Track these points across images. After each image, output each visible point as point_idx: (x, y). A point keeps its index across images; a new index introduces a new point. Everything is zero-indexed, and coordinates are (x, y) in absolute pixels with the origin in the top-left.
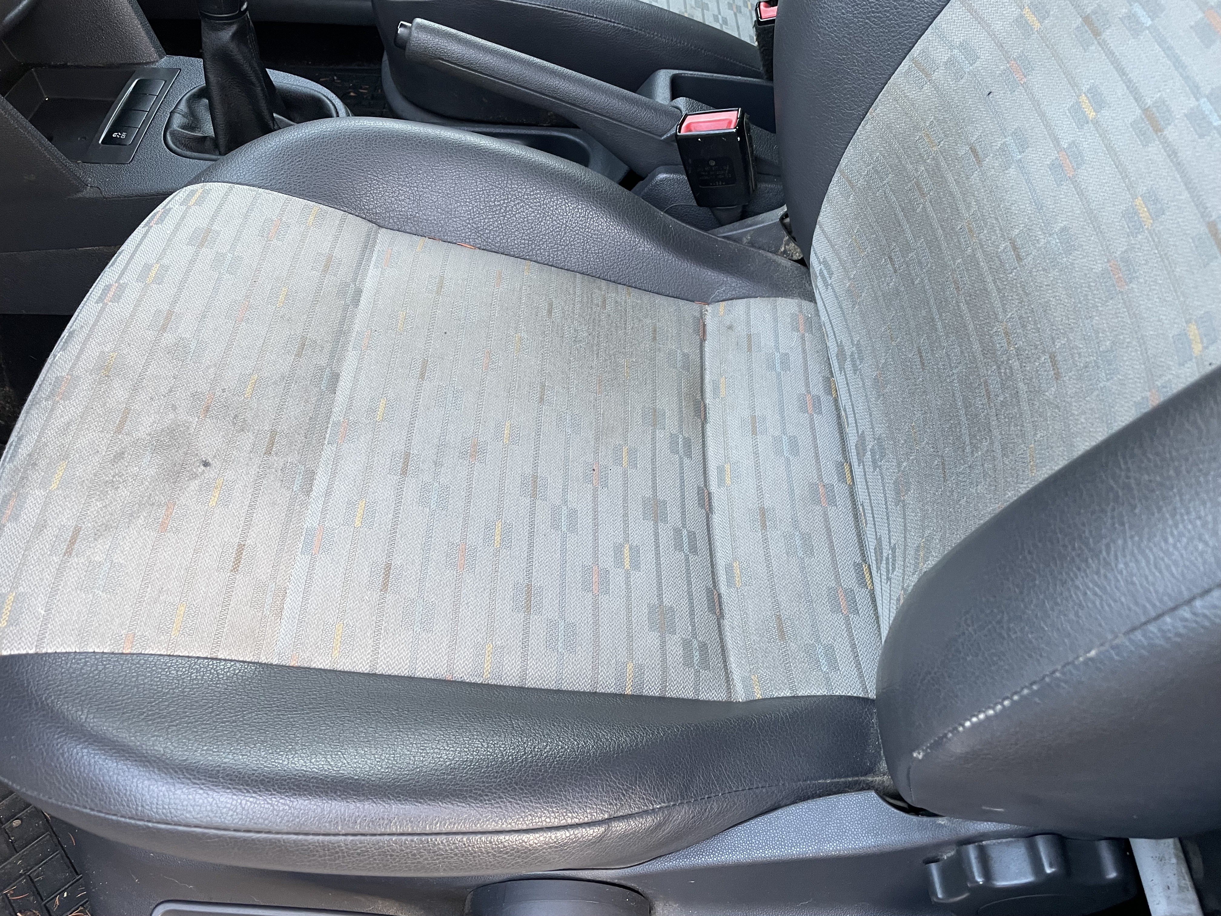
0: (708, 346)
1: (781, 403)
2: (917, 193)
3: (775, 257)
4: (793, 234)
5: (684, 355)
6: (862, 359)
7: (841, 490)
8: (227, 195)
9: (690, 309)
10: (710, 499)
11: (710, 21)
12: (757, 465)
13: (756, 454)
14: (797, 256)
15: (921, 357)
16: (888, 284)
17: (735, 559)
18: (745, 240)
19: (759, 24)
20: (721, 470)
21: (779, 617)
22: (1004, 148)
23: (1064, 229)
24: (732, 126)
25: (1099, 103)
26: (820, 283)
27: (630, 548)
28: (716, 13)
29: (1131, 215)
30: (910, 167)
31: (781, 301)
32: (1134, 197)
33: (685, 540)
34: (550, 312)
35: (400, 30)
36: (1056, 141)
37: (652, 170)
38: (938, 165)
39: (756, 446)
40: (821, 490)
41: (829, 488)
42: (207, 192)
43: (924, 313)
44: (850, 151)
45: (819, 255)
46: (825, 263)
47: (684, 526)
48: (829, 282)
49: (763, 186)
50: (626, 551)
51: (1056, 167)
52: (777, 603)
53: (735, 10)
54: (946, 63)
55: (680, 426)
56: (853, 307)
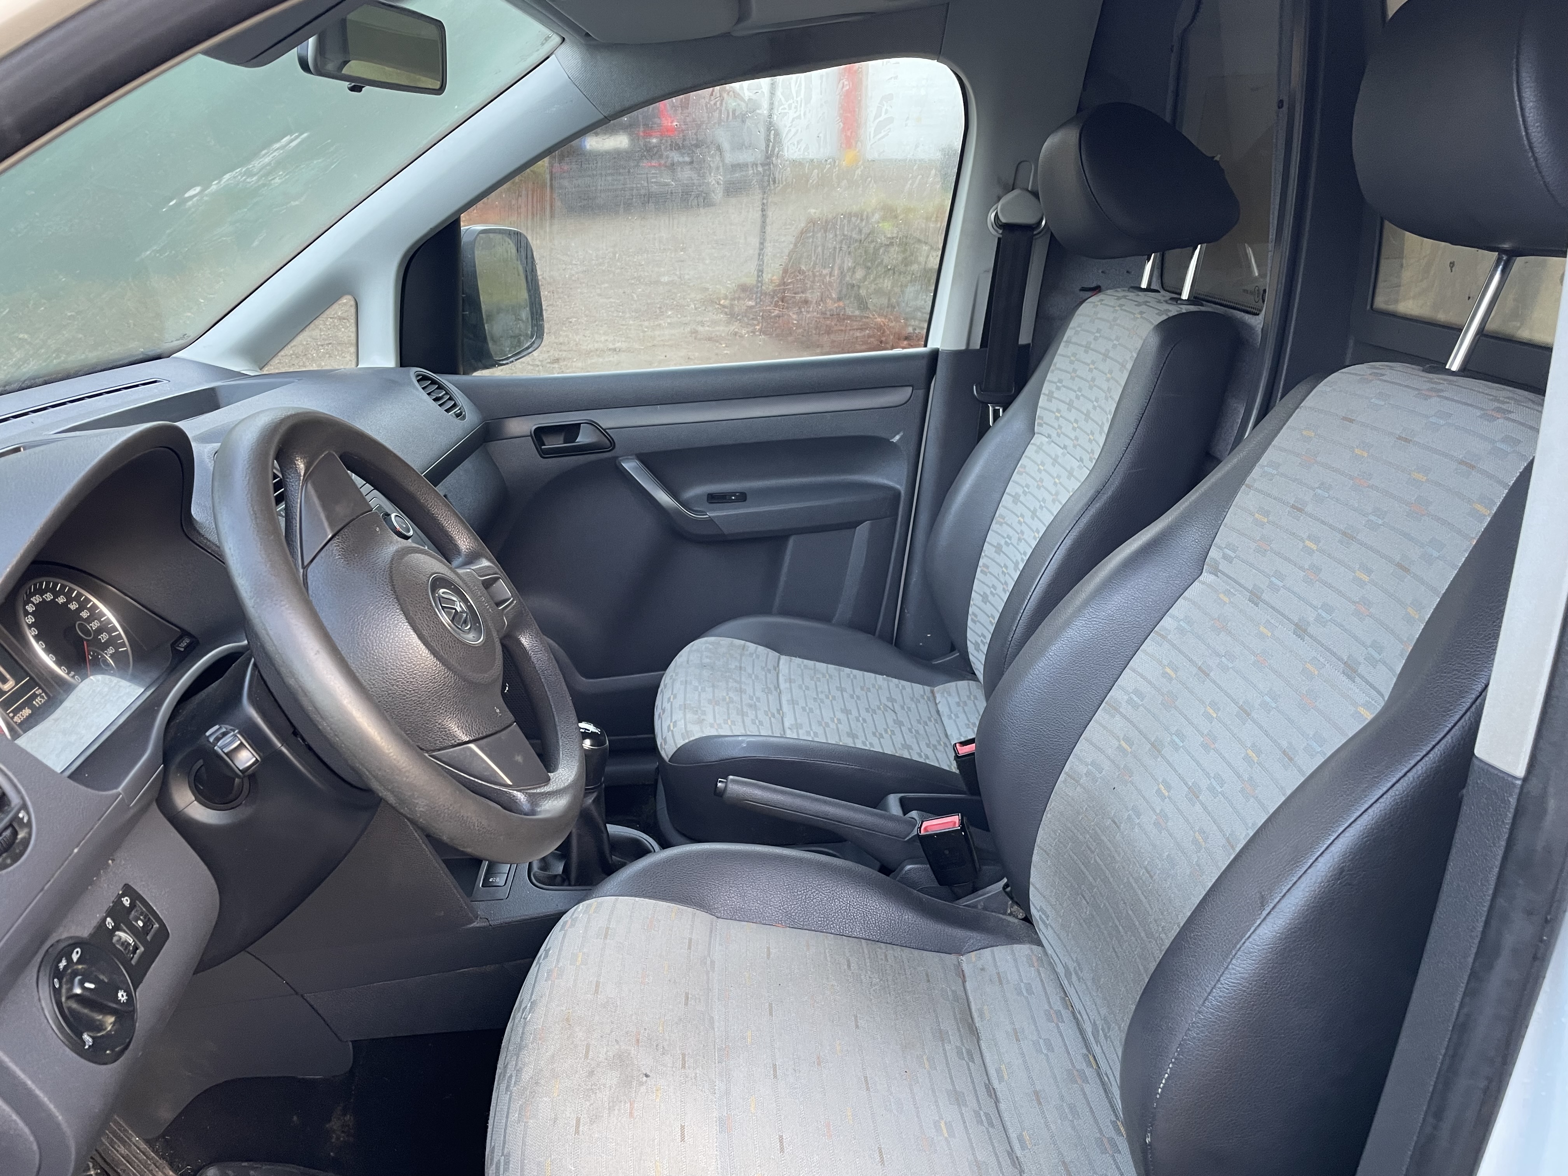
0: (968, 984)
1: (1033, 1017)
2: (1089, 852)
3: (1004, 917)
4: (1015, 899)
5: (953, 991)
6: (1081, 970)
7: (1090, 1073)
8: (614, 904)
9: (950, 959)
10: (995, 1093)
11: (916, 758)
12: (1025, 1062)
13: (1023, 1054)
14: (1021, 915)
15: (1116, 952)
16: (1086, 913)
17: (1023, 1129)
18: (980, 907)
19: (957, 757)
20: (998, 1071)
21: (1064, 1163)
22: (1129, 817)
23: (1168, 856)
24: (957, 825)
25: (1168, 787)
26: (1042, 926)
27: (946, 1124)
28: (919, 751)
29: (1195, 842)
30: (1080, 837)
31: (1017, 947)
32: (1194, 832)
33: (984, 1118)
34: (849, 966)
35: (719, 784)
36: (1154, 810)
37: (900, 864)
38: (1096, 832)
39: (1020, 1048)
40: (1075, 1073)
41: (1082, 1073)
42: (601, 903)
43: (1110, 924)
44: (1041, 831)
45: (1036, 905)
46: (1041, 910)
47: (980, 1109)
48: (1048, 922)
49: (984, 867)
50: (943, 1125)
51: (1156, 824)
52: (1060, 1153)
53: (932, 748)
54: (1086, 774)
55: (962, 1041)
56: (1068, 935)
